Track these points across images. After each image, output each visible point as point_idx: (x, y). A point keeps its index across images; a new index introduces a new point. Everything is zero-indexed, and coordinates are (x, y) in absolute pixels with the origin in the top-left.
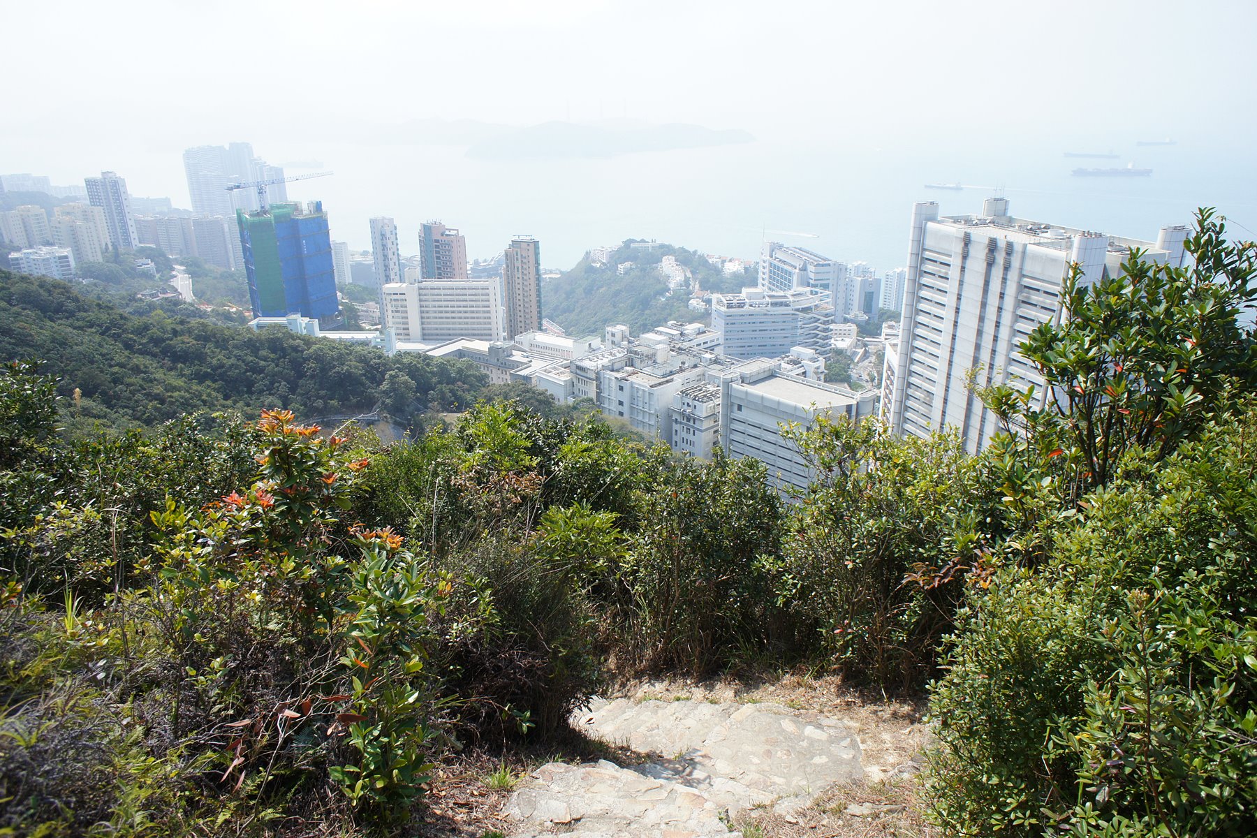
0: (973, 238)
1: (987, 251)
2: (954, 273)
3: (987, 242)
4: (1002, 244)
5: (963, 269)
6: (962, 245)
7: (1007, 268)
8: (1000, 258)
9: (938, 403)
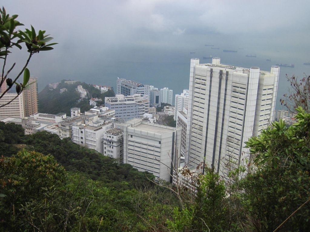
0: (213, 70)
1: (219, 75)
2: (208, 83)
3: (219, 71)
4: (224, 72)
5: (211, 81)
6: (210, 73)
7: (227, 80)
8: (224, 77)
9: (204, 129)
